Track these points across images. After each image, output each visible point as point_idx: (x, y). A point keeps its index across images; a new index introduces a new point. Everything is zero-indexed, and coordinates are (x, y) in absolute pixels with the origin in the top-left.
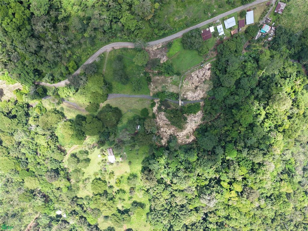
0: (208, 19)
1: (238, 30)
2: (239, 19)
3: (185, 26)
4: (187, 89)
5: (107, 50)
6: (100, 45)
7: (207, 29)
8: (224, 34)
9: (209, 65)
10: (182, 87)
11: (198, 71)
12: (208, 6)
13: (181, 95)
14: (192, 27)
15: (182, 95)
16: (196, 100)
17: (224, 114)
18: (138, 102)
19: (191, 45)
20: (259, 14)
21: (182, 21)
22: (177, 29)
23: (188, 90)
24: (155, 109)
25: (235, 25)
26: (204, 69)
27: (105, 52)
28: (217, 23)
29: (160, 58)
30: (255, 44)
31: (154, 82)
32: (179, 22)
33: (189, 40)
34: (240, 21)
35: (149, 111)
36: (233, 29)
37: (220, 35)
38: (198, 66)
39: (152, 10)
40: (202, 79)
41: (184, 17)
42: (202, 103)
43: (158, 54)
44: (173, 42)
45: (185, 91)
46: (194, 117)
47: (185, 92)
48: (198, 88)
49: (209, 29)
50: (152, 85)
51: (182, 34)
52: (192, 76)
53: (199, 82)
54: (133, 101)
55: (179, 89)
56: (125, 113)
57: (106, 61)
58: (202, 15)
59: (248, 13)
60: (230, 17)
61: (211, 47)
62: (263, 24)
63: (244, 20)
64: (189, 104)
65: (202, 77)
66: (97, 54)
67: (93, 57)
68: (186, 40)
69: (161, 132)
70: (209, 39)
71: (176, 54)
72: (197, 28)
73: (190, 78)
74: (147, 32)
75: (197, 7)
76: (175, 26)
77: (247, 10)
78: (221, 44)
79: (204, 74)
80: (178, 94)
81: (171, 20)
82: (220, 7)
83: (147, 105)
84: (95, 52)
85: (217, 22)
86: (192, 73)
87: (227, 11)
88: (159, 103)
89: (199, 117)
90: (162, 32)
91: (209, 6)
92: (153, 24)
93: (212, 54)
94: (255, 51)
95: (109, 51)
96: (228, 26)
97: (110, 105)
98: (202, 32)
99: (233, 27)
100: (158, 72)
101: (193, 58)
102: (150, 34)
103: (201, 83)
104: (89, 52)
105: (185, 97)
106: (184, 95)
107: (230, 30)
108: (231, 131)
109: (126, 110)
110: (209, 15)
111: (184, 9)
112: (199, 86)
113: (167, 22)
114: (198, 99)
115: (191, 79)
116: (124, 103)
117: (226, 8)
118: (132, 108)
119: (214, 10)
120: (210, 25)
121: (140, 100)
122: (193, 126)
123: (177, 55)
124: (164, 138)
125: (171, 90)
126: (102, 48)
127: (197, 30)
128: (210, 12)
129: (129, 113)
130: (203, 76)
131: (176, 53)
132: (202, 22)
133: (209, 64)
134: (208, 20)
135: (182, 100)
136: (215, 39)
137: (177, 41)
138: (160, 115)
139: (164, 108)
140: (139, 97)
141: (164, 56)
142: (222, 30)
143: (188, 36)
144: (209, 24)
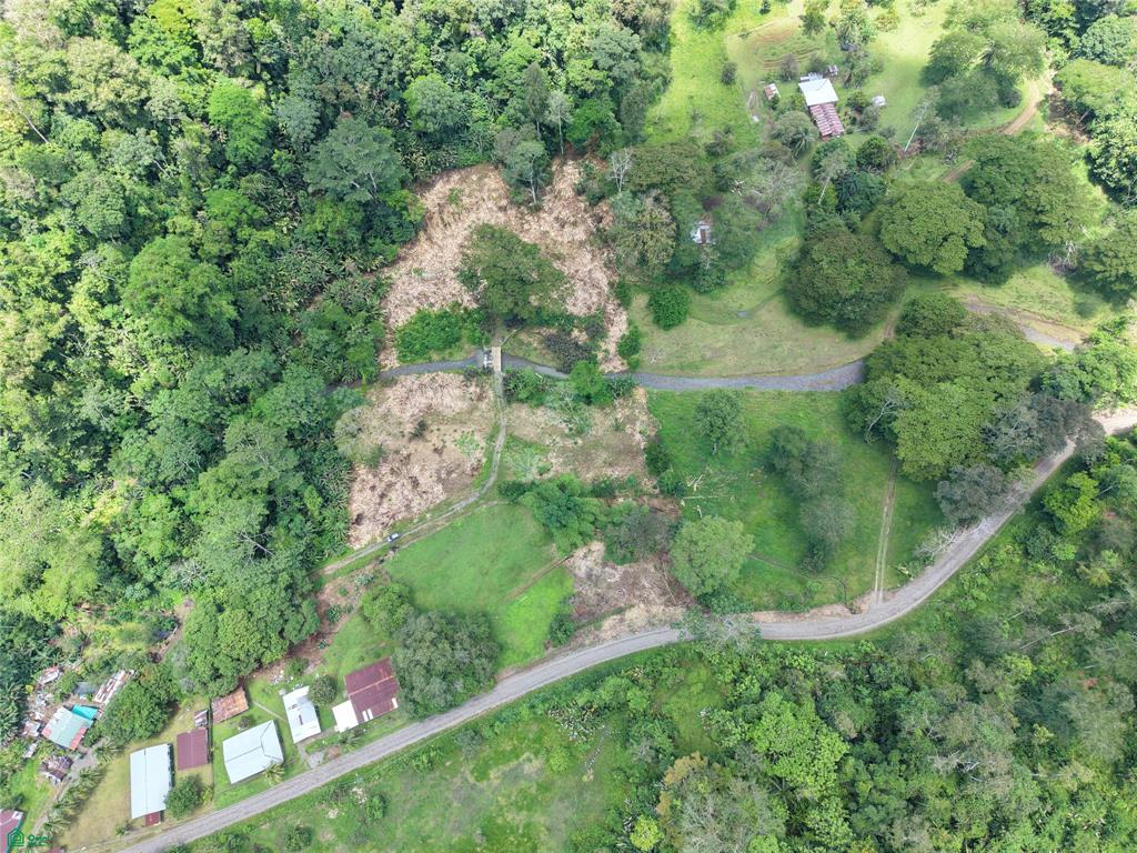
0: (365, 772)
1: (209, 715)
2: (206, 773)
3: (487, 732)
4: (463, 423)
5: (884, 599)
6: (922, 621)
7: (368, 715)
8: (281, 692)
9: (357, 539)
10: (489, 430)
11: (415, 510)
12: (367, 836)
13: (496, 396)
14: (449, 725)
15: (491, 394)
16: (421, 373)
17: (284, 310)
18: (703, 358)
19: (450, 633)
20: (104, 801)
21: (502, 757)
22: (525, 711)
23: (458, 420)
24: (618, 329)
25: (224, 743)
26: (385, 520)
27: (893, 590)
28: (321, 747)
29: (605, 564)
30: (130, 648)
31: (629, 451)
32: (515, 748)
33: (460, 655)
34: (202, 764)
35: (651, 318)
36: (239, 719)
37: (306, 690)
38: (416, 535)
39: (673, 807)
40: (393, 471)
41: (492, 774)
42: (391, 360)
43: (618, 586)
44: (547, 648)
45: (478, 414)
46: (427, 297)
47: (475, 408)
48: (409, 428)
49: (360, 718)
50: (638, 437)
51: (499, 687)
52: (440, 487)
53: (409, 456)
54: (730, 360)
55: (503, 423)
56: (765, 301)
57: (883, 545)
58: (396, 788)
59: (157, 805)
60: (253, 783)
61: (347, 626)
62: (83, 749)
63: (181, 768)
64: (451, 354)
65: (393, 479)
66: (938, 576)
67: (953, 562)
68: (479, 656)
69: (584, 221)
70: (360, 665)
71: (529, 587)
72: (422, 718)
73: (454, 475)
74: (687, 693)
75: (427, 828)
76: (535, 728)
77: (162, 819)
78: (296, 643)
79: (382, 496)
80: (509, 402)
81: (558, 760)
82: (307, 835)
83: (660, 346)
84: (945, 585)
85: (319, 756)
86: (442, 497)
87: (270, 811)
88: (600, 356)
89: (405, 298)
90: (604, 694)
91: (361, 838)
92: (658, 733)
93: (345, 593)
94: (129, 617)
95: (874, 595)
96: (265, 733)
97: (842, 335)
98: (394, 700)
99: (235, 733)
100: (615, 497)
101: (439, 569)
102: (669, 682)
103: (397, 452)
104: (982, 586)
105: (472, 389)
106: (480, 398)
107: (254, 712)
108: (244, 216)
109: (764, 315)
110: (360, 791)
111: (491, 819)
112: (406, 438)
113: (581, 745)
114: (410, 381)
115: (449, 473)
116: (776, 347)
117: (272, 829)
118: (731, 327)
119: (338, 817)
120: (358, 735)
121: (694, 367)
122: (428, 256)
123: (522, 585)
124: (570, 193)
125: (542, 416)
126: (915, 610)
127: (421, 710)
128: (355, 804)
129: (747, 306)
130: (390, 485)
131: (525, 590)
132: (397, 753)
133: (357, 547)
134: (368, 762)
135: (488, 371)
136: (329, 670)
137: (527, 655)
138: (595, 299)
139: (576, 333)
140: (702, 381)
141: (589, 576)
142: (292, 716)
143: (470, 680)
144: (361, 744)
